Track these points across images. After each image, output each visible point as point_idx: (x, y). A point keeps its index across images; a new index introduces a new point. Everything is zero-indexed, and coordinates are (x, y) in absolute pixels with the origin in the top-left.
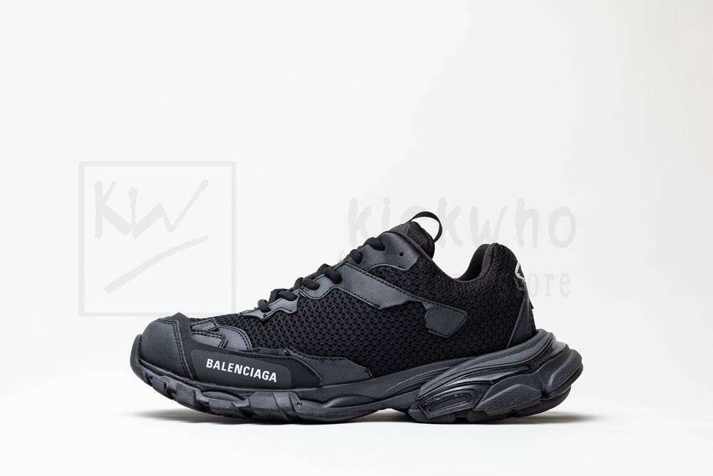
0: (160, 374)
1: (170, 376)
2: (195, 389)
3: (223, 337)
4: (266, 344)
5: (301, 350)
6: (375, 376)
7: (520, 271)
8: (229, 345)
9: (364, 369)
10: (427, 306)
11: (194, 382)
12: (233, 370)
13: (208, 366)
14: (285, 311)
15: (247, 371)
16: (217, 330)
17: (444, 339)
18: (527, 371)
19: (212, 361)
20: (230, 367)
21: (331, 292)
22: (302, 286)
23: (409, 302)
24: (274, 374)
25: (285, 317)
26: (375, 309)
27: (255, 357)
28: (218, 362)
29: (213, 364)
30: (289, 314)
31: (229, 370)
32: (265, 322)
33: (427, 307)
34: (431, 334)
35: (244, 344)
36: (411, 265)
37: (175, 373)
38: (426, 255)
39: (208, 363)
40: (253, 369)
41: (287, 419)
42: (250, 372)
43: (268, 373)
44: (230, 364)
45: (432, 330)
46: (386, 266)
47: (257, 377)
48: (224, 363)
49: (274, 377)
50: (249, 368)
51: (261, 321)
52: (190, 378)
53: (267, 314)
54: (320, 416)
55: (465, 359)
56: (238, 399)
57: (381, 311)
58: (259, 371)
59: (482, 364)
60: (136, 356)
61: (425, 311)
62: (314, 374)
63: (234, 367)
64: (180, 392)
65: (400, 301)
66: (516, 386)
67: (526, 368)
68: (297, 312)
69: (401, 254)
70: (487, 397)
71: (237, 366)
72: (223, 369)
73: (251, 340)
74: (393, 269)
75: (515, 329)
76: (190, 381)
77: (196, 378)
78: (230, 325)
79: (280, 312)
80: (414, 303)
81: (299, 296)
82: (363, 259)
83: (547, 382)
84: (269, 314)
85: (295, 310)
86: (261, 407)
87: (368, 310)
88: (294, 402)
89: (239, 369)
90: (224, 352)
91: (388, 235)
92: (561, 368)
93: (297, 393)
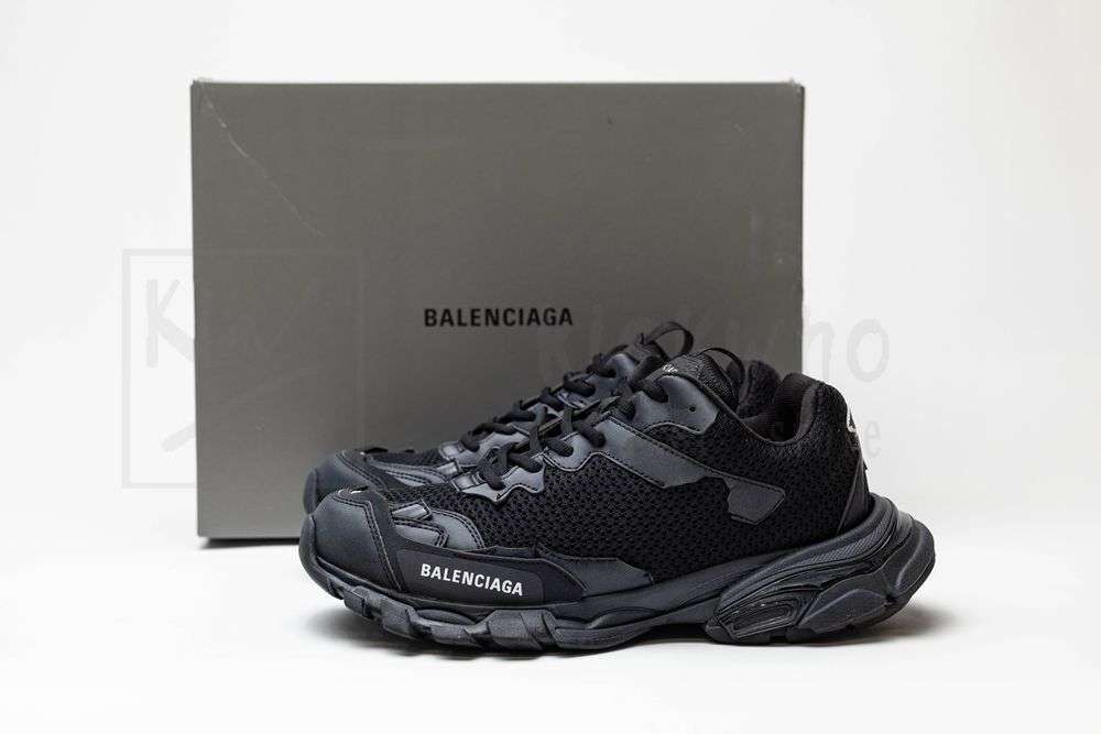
0: (353, 583)
1: (366, 585)
2: (406, 607)
3: (441, 530)
4: (504, 540)
5: (555, 549)
6: (658, 582)
7: (852, 423)
8: (451, 542)
9: (643, 572)
10: (730, 484)
11: (403, 596)
12: (461, 579)
13: (423, 574)
14: (528, 489)
15: (480, 581)
16: (430, 518)
17: (752, 527)
18: (867, 569)
19: (429, 567)
20: (455, 576)
21: (591, 462)
22: (547, 448)
23: (706, 478)
24: (519, 585)
25: (527, 498)
26: (657, 488)
27: (491, 561)
28: (437, 569)
29: (431, 571)
30: (532, 494)
31: (454, 580)
32: (500, 506)
33: (731, 486)
34: (735, 521)
35: (471, 539)
36: (708, 426)
37: (374, 581)
38: (728, 409)
39: (423, 569)
40: (488, 578)
41: (540, 648)
42: (484, 582)
43: (510, 583)
44: (456, 571)
45: (736, 516)
46: (670, 426)
47: (495, 589)
48: (446, 570)
49: (518, 589)
50: (483, 577)
51: (493, 504)
52: (396, 589)
53: (501, 492)
54: (588, 643)
55: (780, 553)
56: (469, 621)
57: (665, 490)
58: (497, 580)
59: (807, 562)
60: (311, 554)
61: (728, 491)
62: (574, 583)
63: (462, 575)
64: (386, 614)
65: (693, 478)
66: (854, 591)
67: (865, 565)
68: (544, 491)
69: (693, 409)
70: (815, 610)
71: (466, 574)
72: (445, 578)
73: (482, 533)
74: (681, 430)
75: (847, 507)
76: (395, 594)
77: (405, 590)
78: (447, 508)
79: (519, 491)
80: (713, 479)
81: (544, 465)
82: (637, 414)
83: (894, 583)
84: (504, 494)
85: (541, 489)
86: (507, 636)
87: (648, 489)
88: (550, 625)
89: (468, 578)
90: (445, 554)
91: (672, 380)
92: (910, 561)
93: (551, 610)
